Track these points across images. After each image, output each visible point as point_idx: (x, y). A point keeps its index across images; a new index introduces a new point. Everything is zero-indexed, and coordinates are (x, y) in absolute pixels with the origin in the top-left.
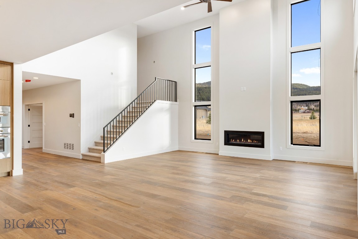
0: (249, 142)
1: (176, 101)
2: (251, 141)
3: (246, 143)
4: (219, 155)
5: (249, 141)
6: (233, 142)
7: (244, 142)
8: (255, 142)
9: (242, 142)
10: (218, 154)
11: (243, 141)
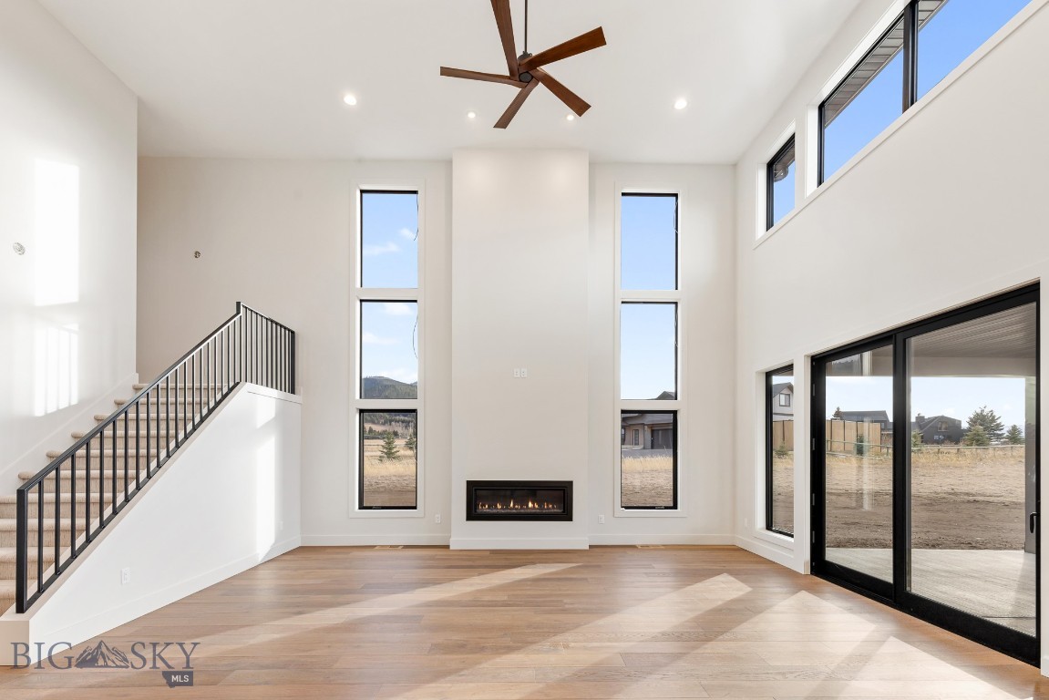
0: (531, 508)
1: (293, 391)
2: (536, 506)
3: (522, 511)
4: (451, 548)
5: (530, 505)
6: (486, 509)
7: (516, 509)
8: (549, 508)
9: (511, 509)
10: (448, 547)
11: (514, 505)
